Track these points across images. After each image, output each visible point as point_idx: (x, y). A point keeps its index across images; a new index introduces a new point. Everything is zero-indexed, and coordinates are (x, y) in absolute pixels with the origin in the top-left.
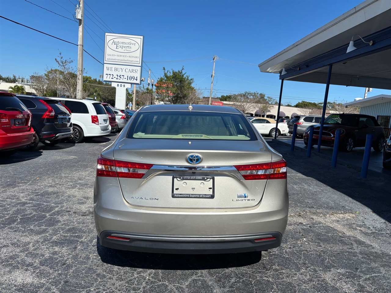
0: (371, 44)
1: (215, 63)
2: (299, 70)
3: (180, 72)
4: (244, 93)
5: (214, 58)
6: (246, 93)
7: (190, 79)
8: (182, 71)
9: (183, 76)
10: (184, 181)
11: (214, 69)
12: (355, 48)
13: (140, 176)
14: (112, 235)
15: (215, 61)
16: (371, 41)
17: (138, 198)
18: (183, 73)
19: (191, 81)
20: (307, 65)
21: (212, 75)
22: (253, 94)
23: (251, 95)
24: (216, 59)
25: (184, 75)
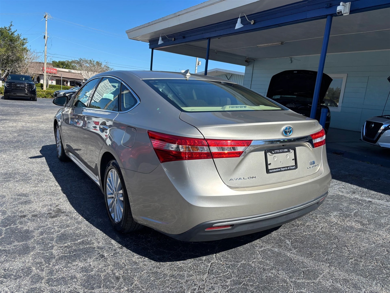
0: (252, 23)
1: (46, 22)
2: (174, 40)
3: (8, 29)
4: (78, 60)
5: (46, 16)
6: (81, 60)
7: (22, 39)
8: (11, 28)
9: (12, 34)
10: (274, 155)
11: (46, 29)
12: (242, 26)
13: (239, 154)
14: (214, 225)
15: (47, 20)
16: (253, 21)
17: (237, 179)
18: (13, 30)
19: (25, 41)
20: (184, 36)
21: (45, 37)
22: (89, 62)
23: (87, 63)
24: (48, 17)
25: (14, 32)
